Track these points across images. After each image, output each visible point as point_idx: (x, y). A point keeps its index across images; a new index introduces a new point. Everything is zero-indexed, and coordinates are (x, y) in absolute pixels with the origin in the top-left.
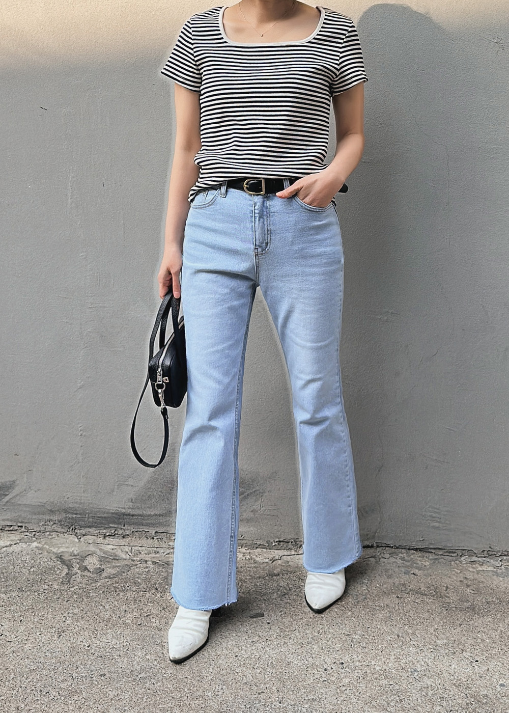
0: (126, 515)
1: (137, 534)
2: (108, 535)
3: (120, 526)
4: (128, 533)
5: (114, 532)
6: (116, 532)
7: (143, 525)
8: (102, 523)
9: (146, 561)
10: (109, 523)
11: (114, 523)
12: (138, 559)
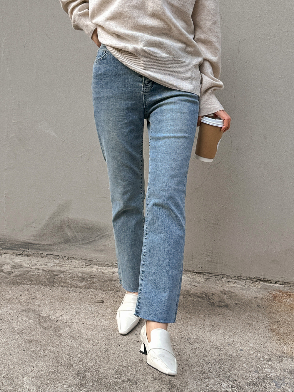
0: (30, 244)
1: (36, 255)
2: (18, 254)
3: (26, 250)
4: (30, 254)
5: (23, 253)
6: (24, 253)
7: (39, 250)
8: (15, 248)
9: (39, 269)
10: (19, 248)
11: (22, 247)
12: (34, 268)
